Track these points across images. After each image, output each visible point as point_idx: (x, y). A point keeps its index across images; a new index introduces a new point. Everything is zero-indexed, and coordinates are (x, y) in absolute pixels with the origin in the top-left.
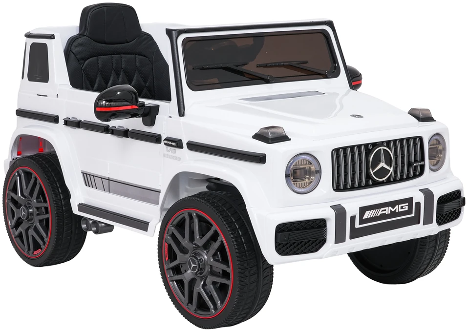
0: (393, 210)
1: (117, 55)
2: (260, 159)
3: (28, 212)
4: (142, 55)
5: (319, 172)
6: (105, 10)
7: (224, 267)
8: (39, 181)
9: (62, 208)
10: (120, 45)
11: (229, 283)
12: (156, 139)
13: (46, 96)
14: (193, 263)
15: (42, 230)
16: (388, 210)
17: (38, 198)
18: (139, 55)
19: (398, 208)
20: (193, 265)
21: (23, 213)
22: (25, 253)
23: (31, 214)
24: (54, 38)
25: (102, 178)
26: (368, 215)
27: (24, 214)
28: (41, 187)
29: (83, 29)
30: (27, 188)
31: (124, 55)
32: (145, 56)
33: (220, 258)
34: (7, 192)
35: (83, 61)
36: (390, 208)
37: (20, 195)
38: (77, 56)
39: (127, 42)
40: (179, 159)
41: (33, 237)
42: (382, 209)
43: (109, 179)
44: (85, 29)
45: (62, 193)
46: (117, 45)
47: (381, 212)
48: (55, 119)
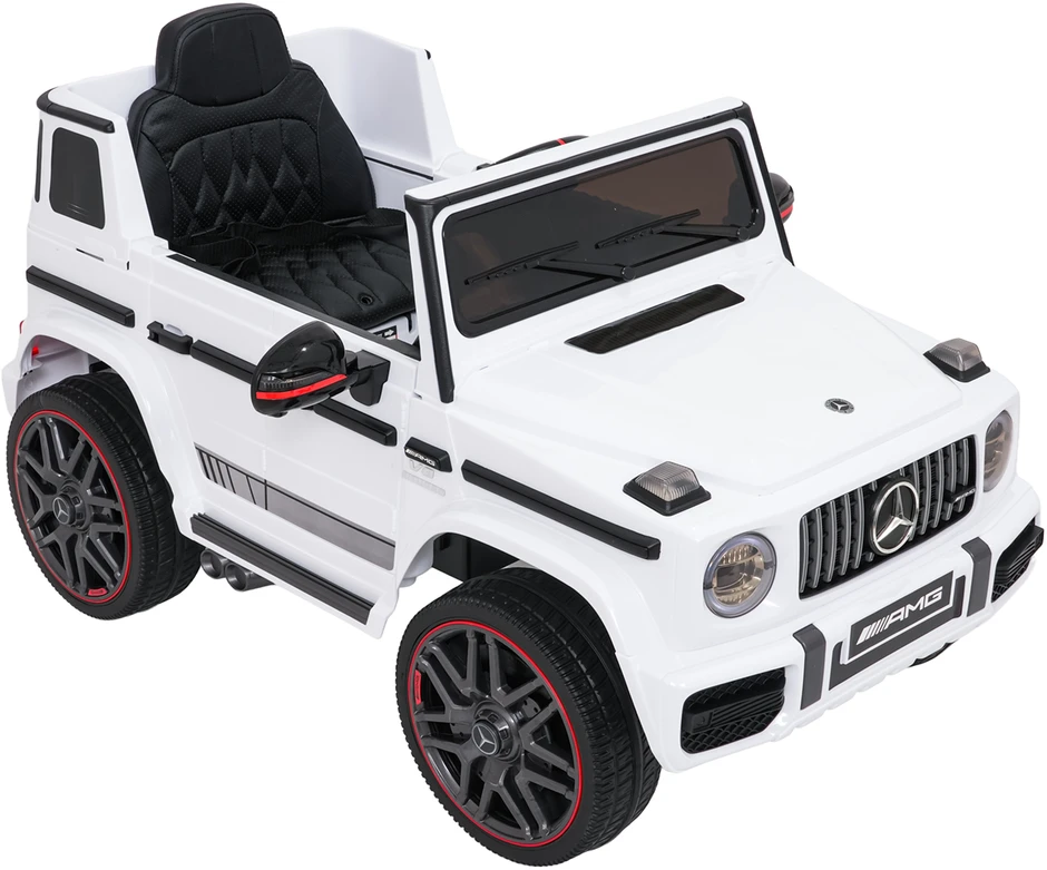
0: (914, 608)
1: (242, 127)
2: (646, 548)
3: (73, 511)
4: (293, 118)
5: (771, 565)
6: (213, 28)
7: (561, 763)
8: (96, 452)
9: (154, 515)
10: (247, 102)
11: (573, 797)
12: (383, 433)
13: (102, 260)
14: (486, 737)
15: (107, 553)
16: (903, 613)
17: (94, 484)
18: (287, 118)
19: (923, 602)
20: (485, 741)
21: (61, 511)
22: (69, 586)
23: (79, 515)
24: (113, 131)
25: (247, 476)
26: (866, 634)
27: (62, 514)
28: (100, 464)
29: (167, 77)
30: (67, 458)
31: (256, 124)
32: (300, 119)
33: (548, 736)
34: (18, 452)
35: (171, 154)
36: (909, 607)
37: (50, 467)
38: (158, 145)
39: (262, 94)
40: (442, 492)
41: (85, 561)
42: (893, 614)
43: (265, 483)
44: (171, 77)
45: (150, 482)
46: (241, 104)
47: (891, 621)
48: (125, 317)
